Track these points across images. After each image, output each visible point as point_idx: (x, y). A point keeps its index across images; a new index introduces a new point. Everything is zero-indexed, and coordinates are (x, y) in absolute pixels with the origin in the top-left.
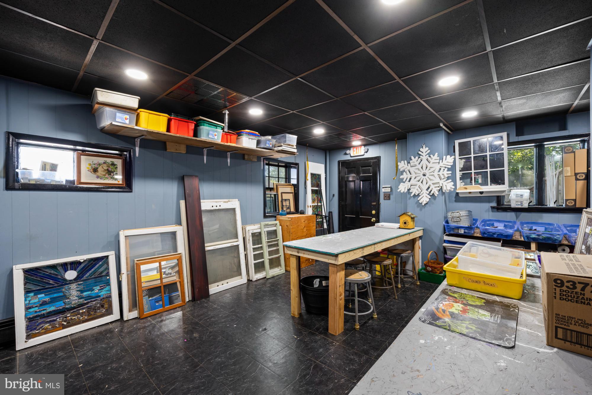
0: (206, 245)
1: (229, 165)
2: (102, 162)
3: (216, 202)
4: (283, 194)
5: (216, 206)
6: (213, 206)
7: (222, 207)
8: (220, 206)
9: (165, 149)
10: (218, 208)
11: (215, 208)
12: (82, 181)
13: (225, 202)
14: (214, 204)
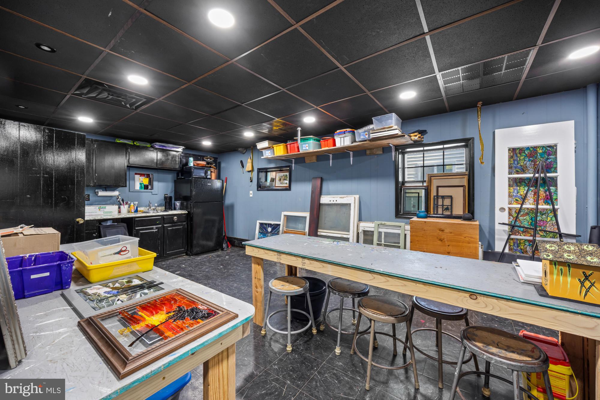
0: (319, 230)
1: (351, 163)
2: (283, 175)
3: (333, 197)
4: (440, 189)
5: (333, 201)
6: (330, 201)
7: (338, 202)
8: (336, 201)
9: (304, 162)
10: (335, 202)
11: (332, 202)
12: (276, 186)
13: (341, 198)
14: (332, 199)
